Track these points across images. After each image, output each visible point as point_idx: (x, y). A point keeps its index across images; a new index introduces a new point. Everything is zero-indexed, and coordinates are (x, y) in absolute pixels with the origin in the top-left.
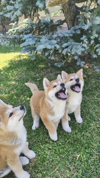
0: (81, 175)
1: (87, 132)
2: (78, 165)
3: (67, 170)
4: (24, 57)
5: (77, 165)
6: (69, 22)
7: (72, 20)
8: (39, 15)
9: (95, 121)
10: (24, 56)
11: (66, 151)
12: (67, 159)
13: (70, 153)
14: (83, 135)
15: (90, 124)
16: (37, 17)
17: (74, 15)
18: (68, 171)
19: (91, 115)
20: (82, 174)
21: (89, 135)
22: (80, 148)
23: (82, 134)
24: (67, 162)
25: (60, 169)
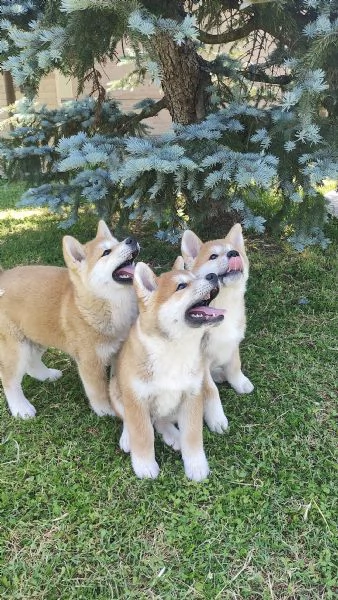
0: (332, 564)
1: (306, 434)
2: (312, 536)
3: (282, 559)
4: (26, 226)
5: (308, 537)
6: (176, 105)
7: (188, 101)
8: (99, 75)
9: (319, 400)
10: (21, 222)
11: (260, 500)
12: (272, 523)
13: (277, 502)
14: (299, 445)
15: (309, 411)
16: (91, 81)
17: (193, 85)
18: (285, 560)
19: (303, 385)
20: (332, 561)
21: (316, 443)
22: (301, 484)
23: (294, 444)
24: (274, 532)
25: (259, 559)
